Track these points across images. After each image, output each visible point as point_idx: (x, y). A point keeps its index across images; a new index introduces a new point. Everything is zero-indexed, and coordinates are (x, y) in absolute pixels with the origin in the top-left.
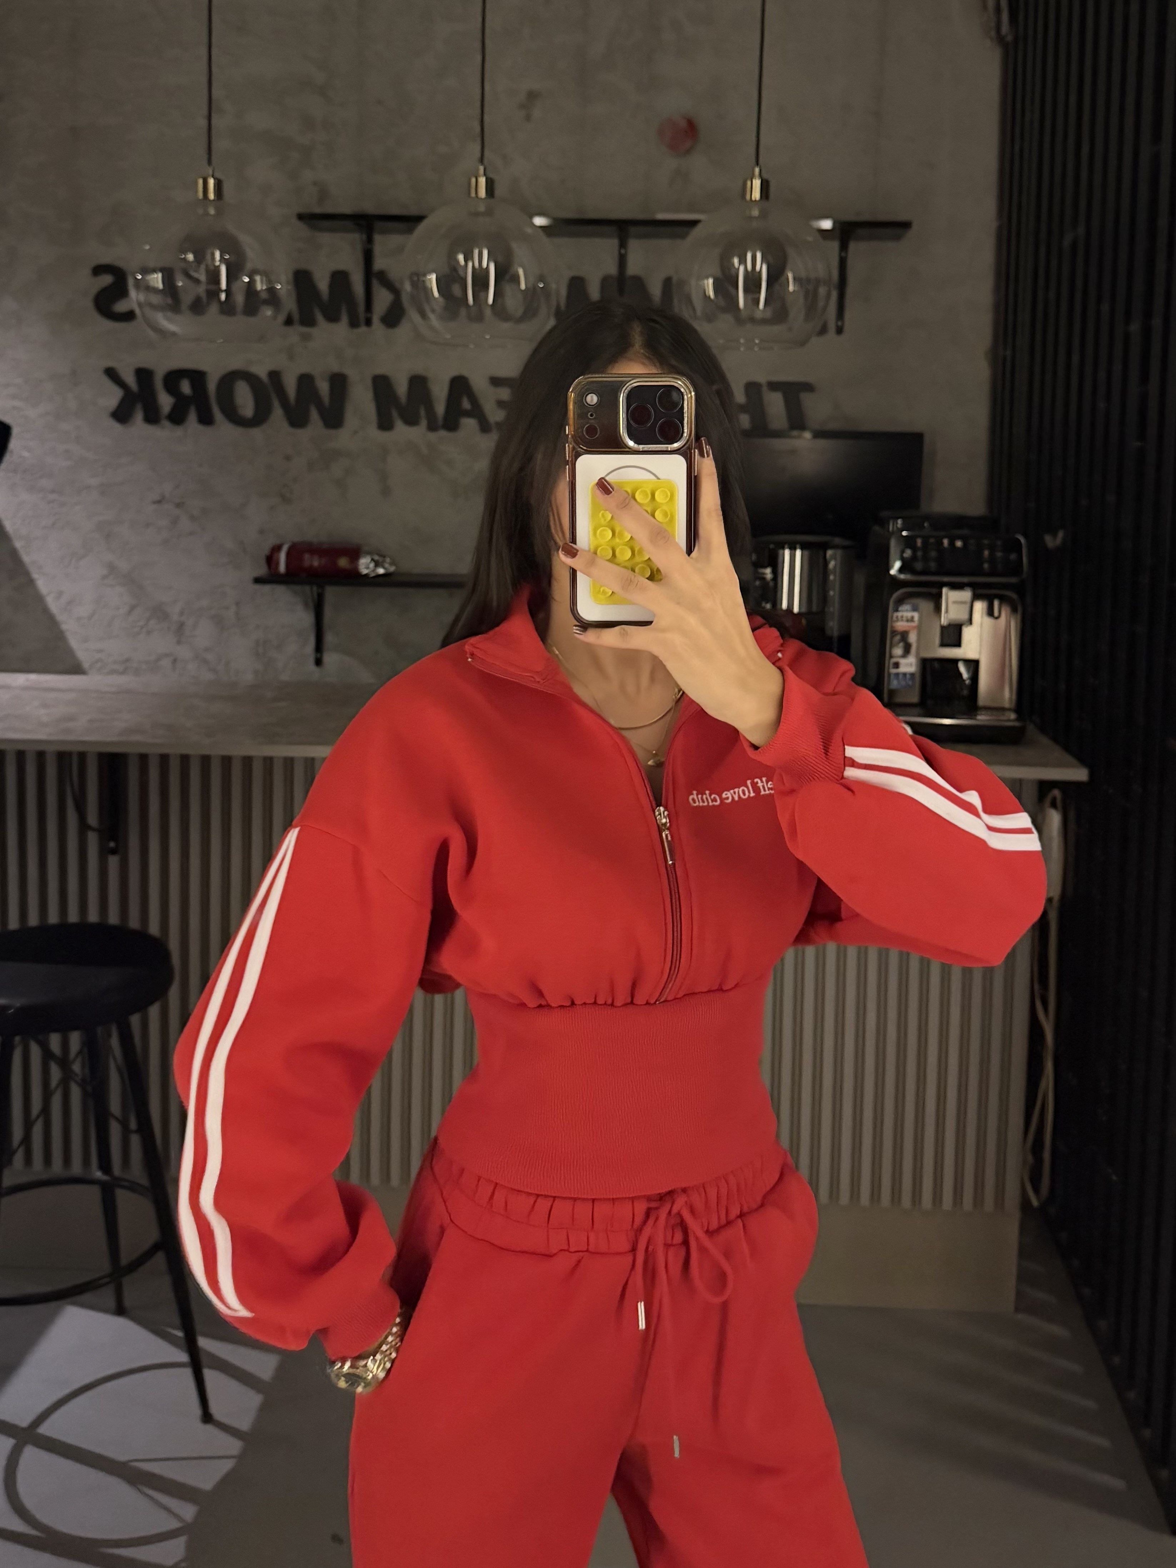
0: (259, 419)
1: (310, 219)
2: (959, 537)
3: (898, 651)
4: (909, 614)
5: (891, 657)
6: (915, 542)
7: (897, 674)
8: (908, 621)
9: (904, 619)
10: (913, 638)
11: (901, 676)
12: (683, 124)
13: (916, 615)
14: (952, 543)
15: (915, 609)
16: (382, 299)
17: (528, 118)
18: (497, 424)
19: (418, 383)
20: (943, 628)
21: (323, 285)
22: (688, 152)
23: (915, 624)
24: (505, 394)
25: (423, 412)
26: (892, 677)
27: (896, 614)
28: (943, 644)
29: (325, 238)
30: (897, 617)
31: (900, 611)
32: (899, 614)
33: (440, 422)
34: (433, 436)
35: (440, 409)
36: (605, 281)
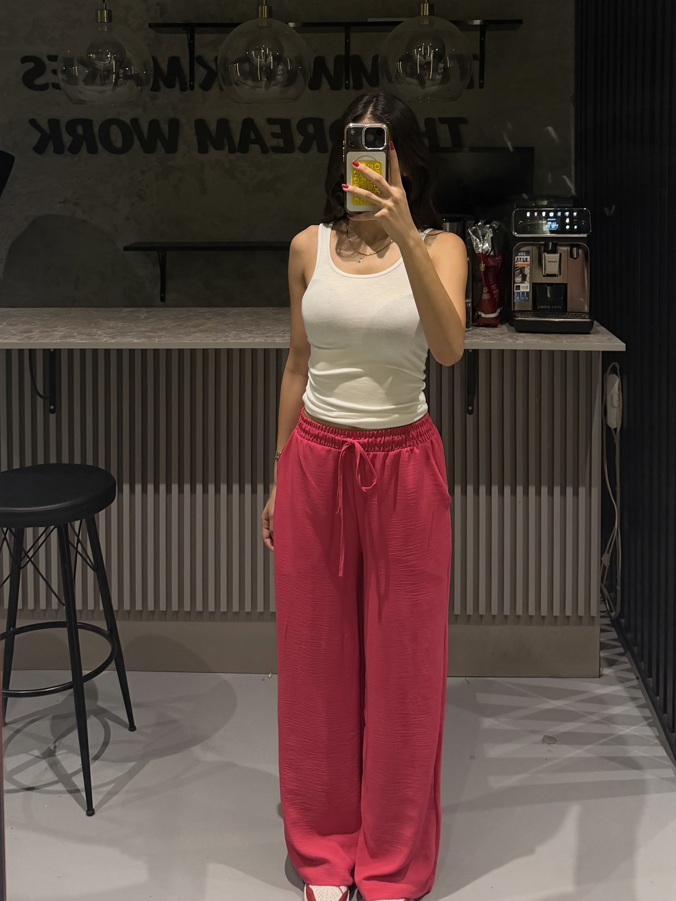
0: (126, 148)
1: (157, 26)
2: (552, 211)
3: (518, 279)
4: (525, 257)
5: (515, 283)
7: (519, 293)
9: (522, 260)
10: (527, 271)
13: (528, 257)
14: (547, 213)
15: (527, 254)
16: (201, 73)
18: (272, 147)
19: (223, 123)
21: (164, 66)
23: (529, 263)
24: (277, 129)
25: (226, 142)
26: (516, 295)
29: (166, 37)
30: (518, 259)
31: (519, 256)
33: (237, 147)
34: (232, 156)
35: (237, 139)
36: (337, 59)
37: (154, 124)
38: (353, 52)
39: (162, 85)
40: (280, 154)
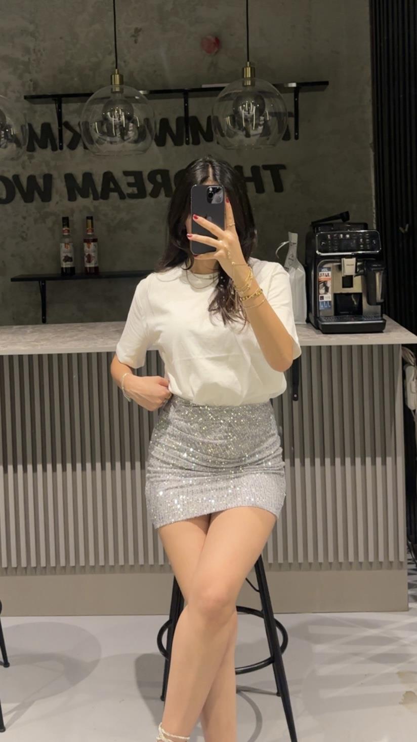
0: (9, 199)
1: (30, 98)
2: (348, 233)
3: (322, 291)
4: (327, 273)
5: (319, 294)
6: (327, 237)
7: (323, 302)
8: (326, 276)
10: (329, 284)
11: (325, 303)
12: (213, 40)
13: (330, 273)
14: (344, 235)
15: (329, 269)
16: (68, 136)
17: (136, 42)
18: (128, 194)
19: (88, 177)
20: (343, 278)
21: (38, 131)
22: (216, 53)
23: (330, 277)
24: (131, 179)
25: (90, 191)
26: (321, 304)
28: (344, 286)
29: (39, 107)
30: (321, 274)
31: (322, 271)
33: (100, 195)
34: (96, 203)
35: (99, 189)
36: (178, 119)
37: (31, 179)
38: (192, 113)
39: (37, 146)
40: (135, 200)
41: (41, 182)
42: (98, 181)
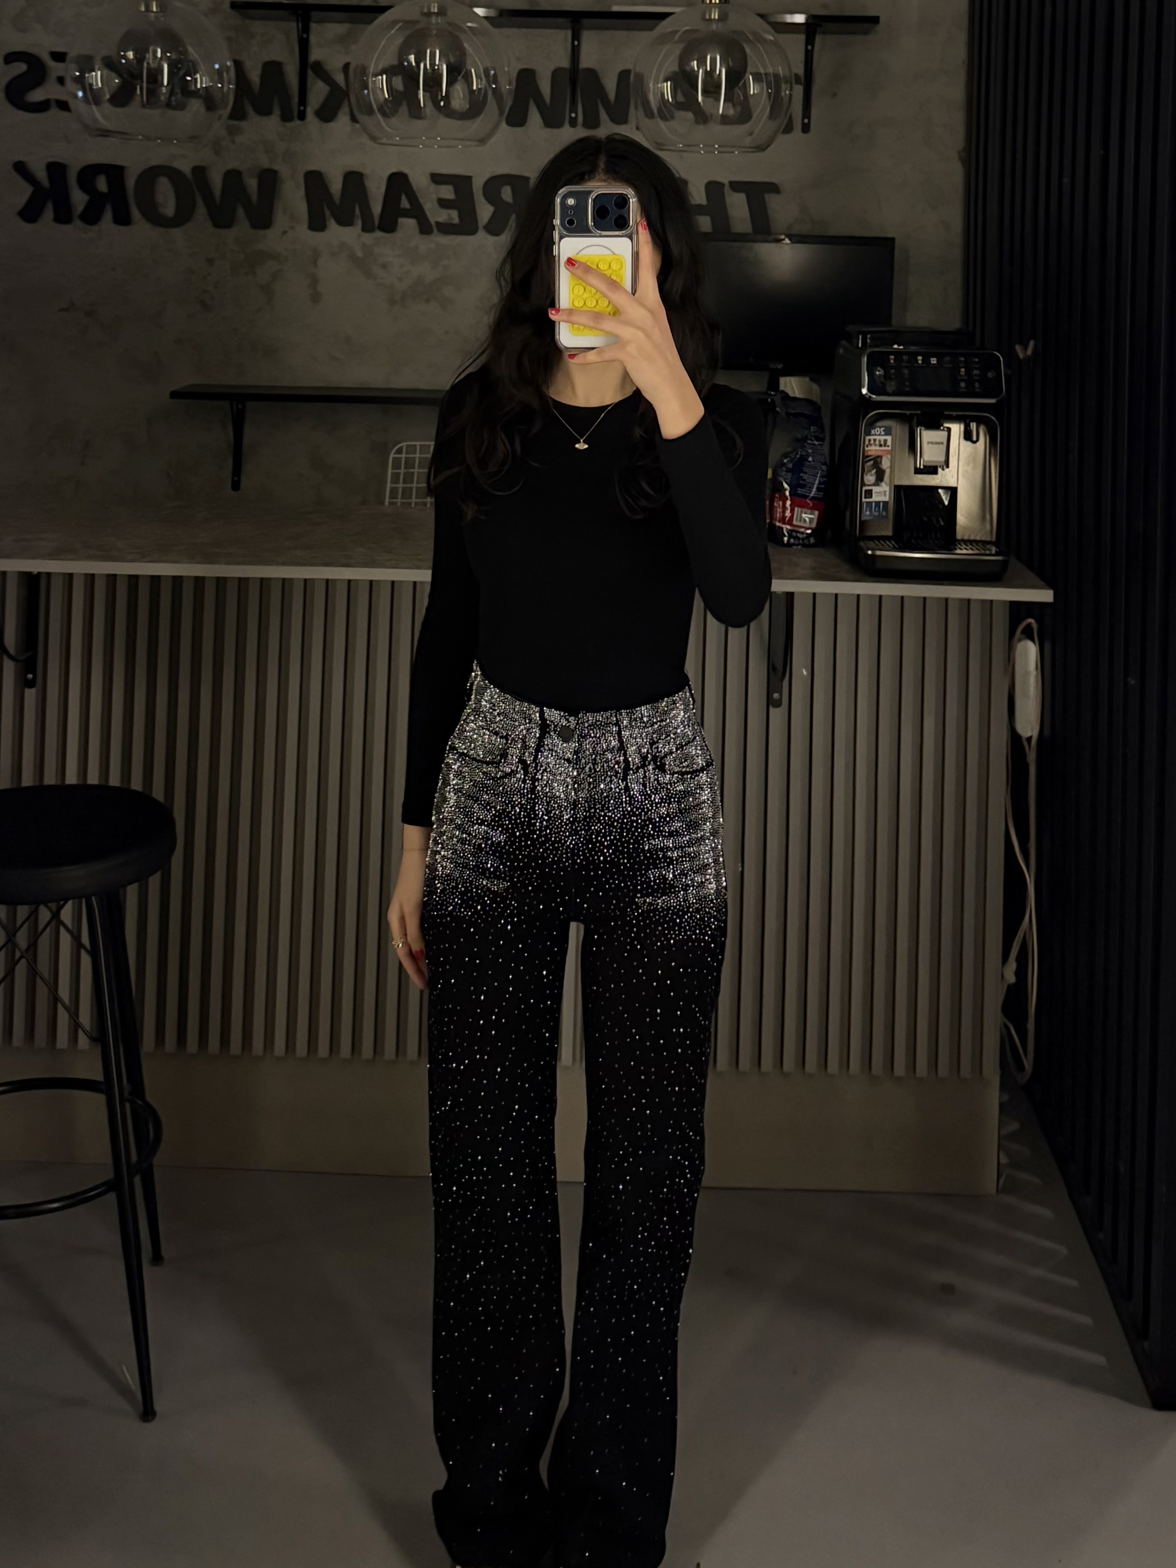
0: (182, 218)
2: (934, 354)
6: (889, 362)
8: (881, 445)
9: (877, 443)
10: (885, 464)
11: (874, 504)
13: (889, 438)
14: (926, 361)
15: (888, 432)
16: (318, 91)
18: (437, 223)
19: (354, 180)
21: (255, 76)
23: (890, 448)
24: (447, 192)
25: (357, 212)
26: (865, 504)
27: (867, 438)
28: (918, 471)
29: (258, 27)
30: (870, 440)
31: (873, 435)
32: (872, 438)
33: (377, 222)
34: (368, 238)
35: (377, 208)
36: (557, 73)
37: (233, 177)
38: (587, 61)
39: (249, 109)
40: (452, 237)
41: (252, 184)
42: (377, 191)
